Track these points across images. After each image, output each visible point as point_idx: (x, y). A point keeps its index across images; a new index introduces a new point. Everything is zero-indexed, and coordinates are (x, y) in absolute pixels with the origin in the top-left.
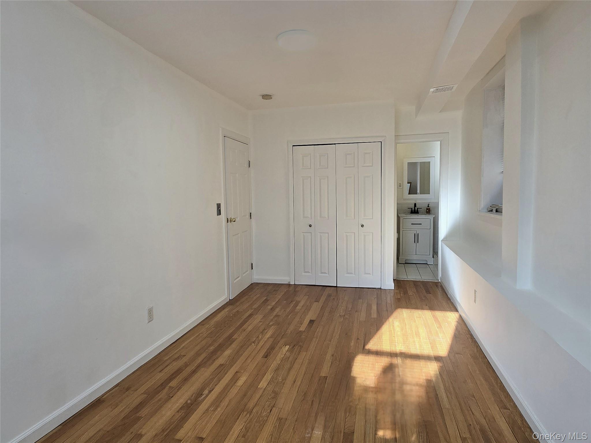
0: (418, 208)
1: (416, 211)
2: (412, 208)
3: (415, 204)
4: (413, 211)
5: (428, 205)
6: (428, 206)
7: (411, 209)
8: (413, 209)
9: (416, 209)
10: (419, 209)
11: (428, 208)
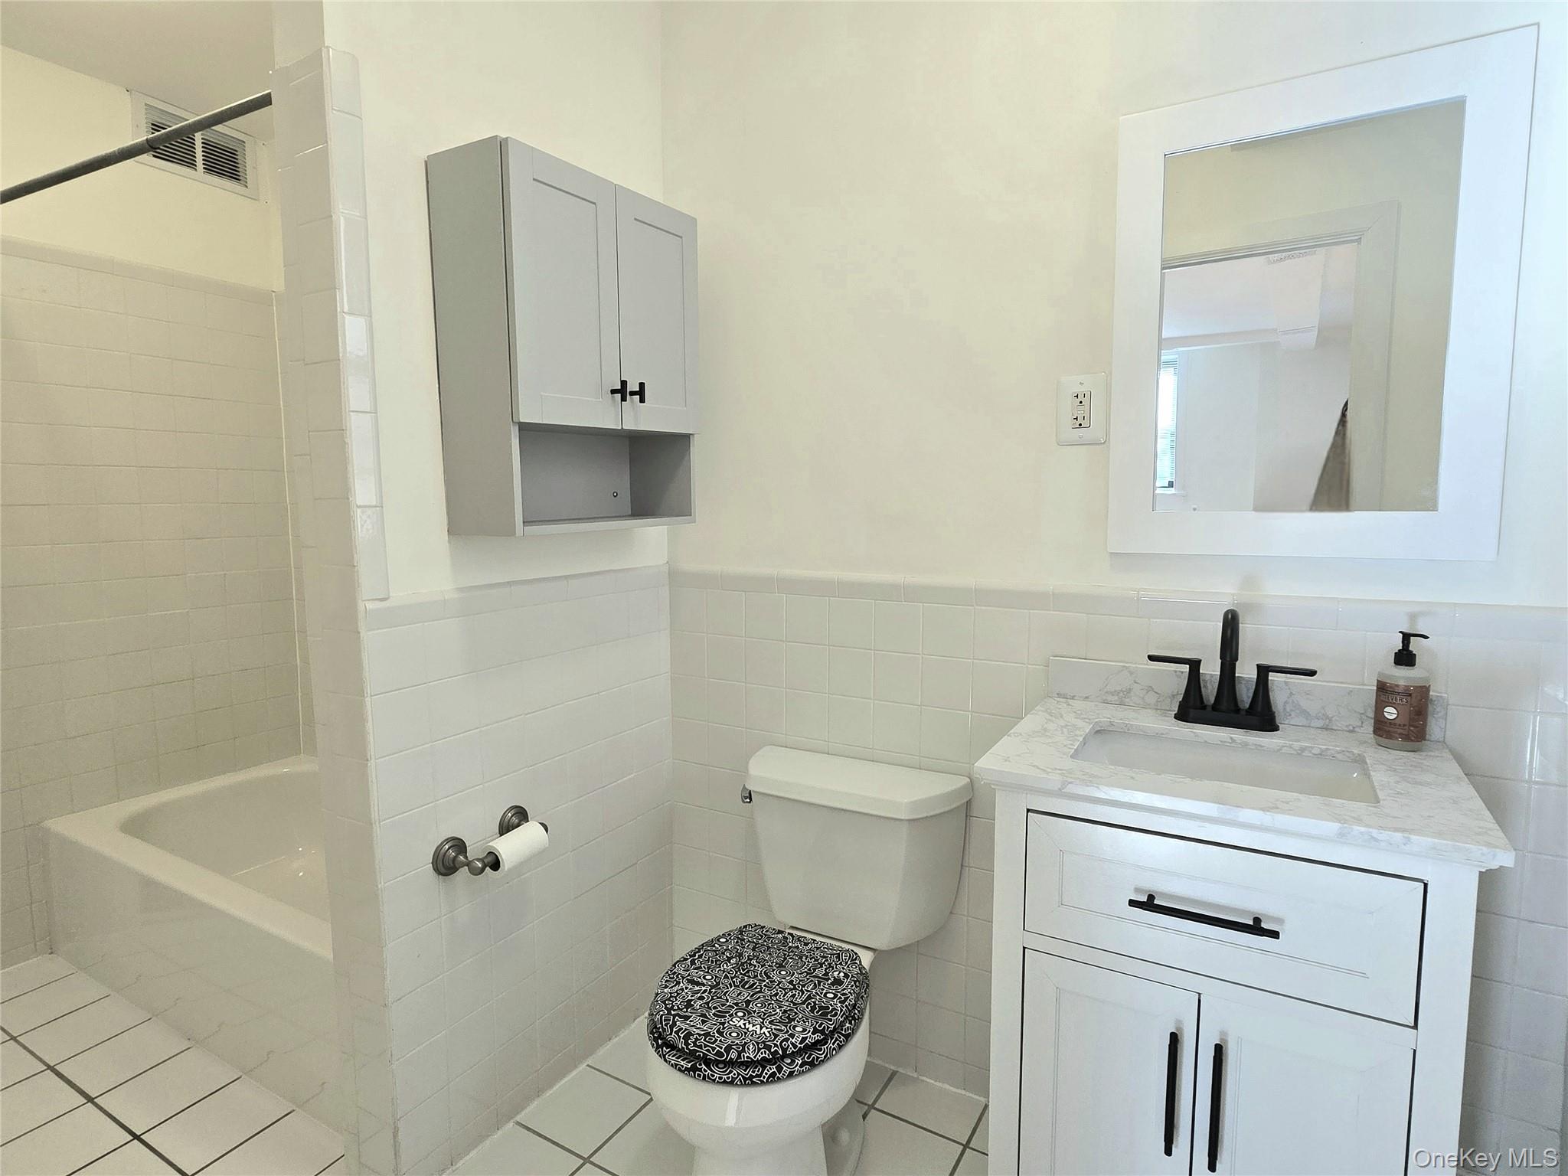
0: (1264, 671)
1: (1245, 694)
2: (1195, 665)
3: (1231, 624)
4: (1210, 691)
5: (1406, 637)
6: (1404, 657)
7: (1186, 668)
8: (1212, 669)
9: (1246, 671)
10: (1272, 676)
11: (1402, 676)
